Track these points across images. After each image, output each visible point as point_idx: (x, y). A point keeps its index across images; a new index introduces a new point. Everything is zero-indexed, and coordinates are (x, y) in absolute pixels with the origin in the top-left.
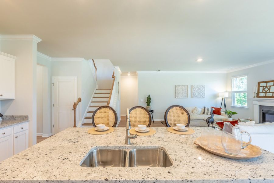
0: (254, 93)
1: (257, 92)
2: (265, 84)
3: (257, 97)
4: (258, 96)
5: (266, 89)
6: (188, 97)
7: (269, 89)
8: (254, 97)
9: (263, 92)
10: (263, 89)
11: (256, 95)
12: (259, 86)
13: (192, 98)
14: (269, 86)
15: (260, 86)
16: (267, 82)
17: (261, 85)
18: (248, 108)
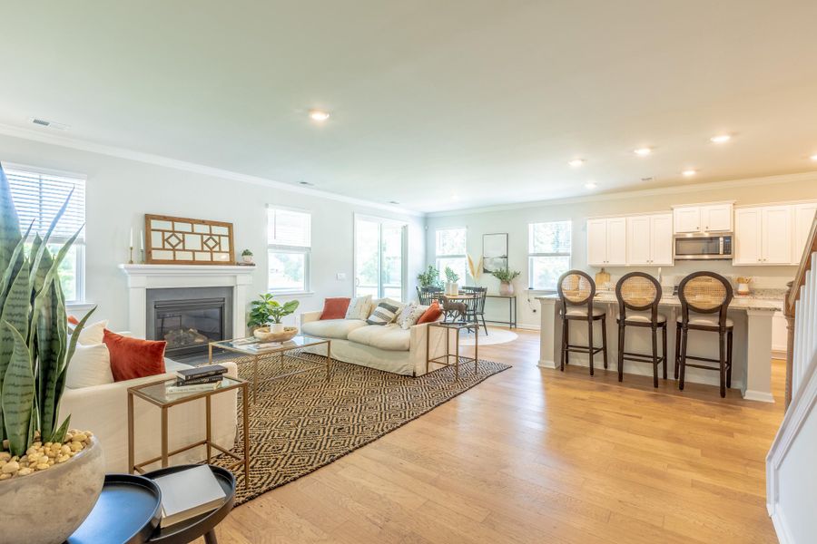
0: (131, 249)
1: (142, 247)
2: (167, 225)
3: (143, 262)
4: (149, 261)
5: (174, 241)
8: (131, 262)
9: (164, 249)
10: (163, 240)
11: (137, 256)
12: (148, 230)
14: (180, 232)
15: (152, 228)
16: (173, 220)
17: (155, 224)
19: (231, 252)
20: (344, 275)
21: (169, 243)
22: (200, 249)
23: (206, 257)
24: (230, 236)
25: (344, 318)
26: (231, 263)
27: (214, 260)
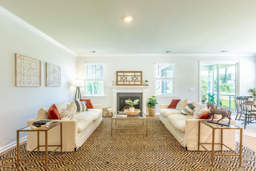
0: (113, 81)
1: (116, 81)
2: (122, 74)
4: (117, 85)
5: (124, 78)
6: (40, 84)
7: (126, 78)
8: (113, 85)
9: (121, 81)
10: (121, 78)
11: (115, 83)
12: (117, 76)
13: (46, 86)
14: (126, 76)
16: (124, 72)
17: (119, 74)
18: (105, 97)
19: (141, 81)
20: (193, 89)
21: (123, 79)
22: (131, 80)
23: (133, 83)
24: (141, 76)
25: (175, 109)
26: (141, 85)
27: (136, 84)
